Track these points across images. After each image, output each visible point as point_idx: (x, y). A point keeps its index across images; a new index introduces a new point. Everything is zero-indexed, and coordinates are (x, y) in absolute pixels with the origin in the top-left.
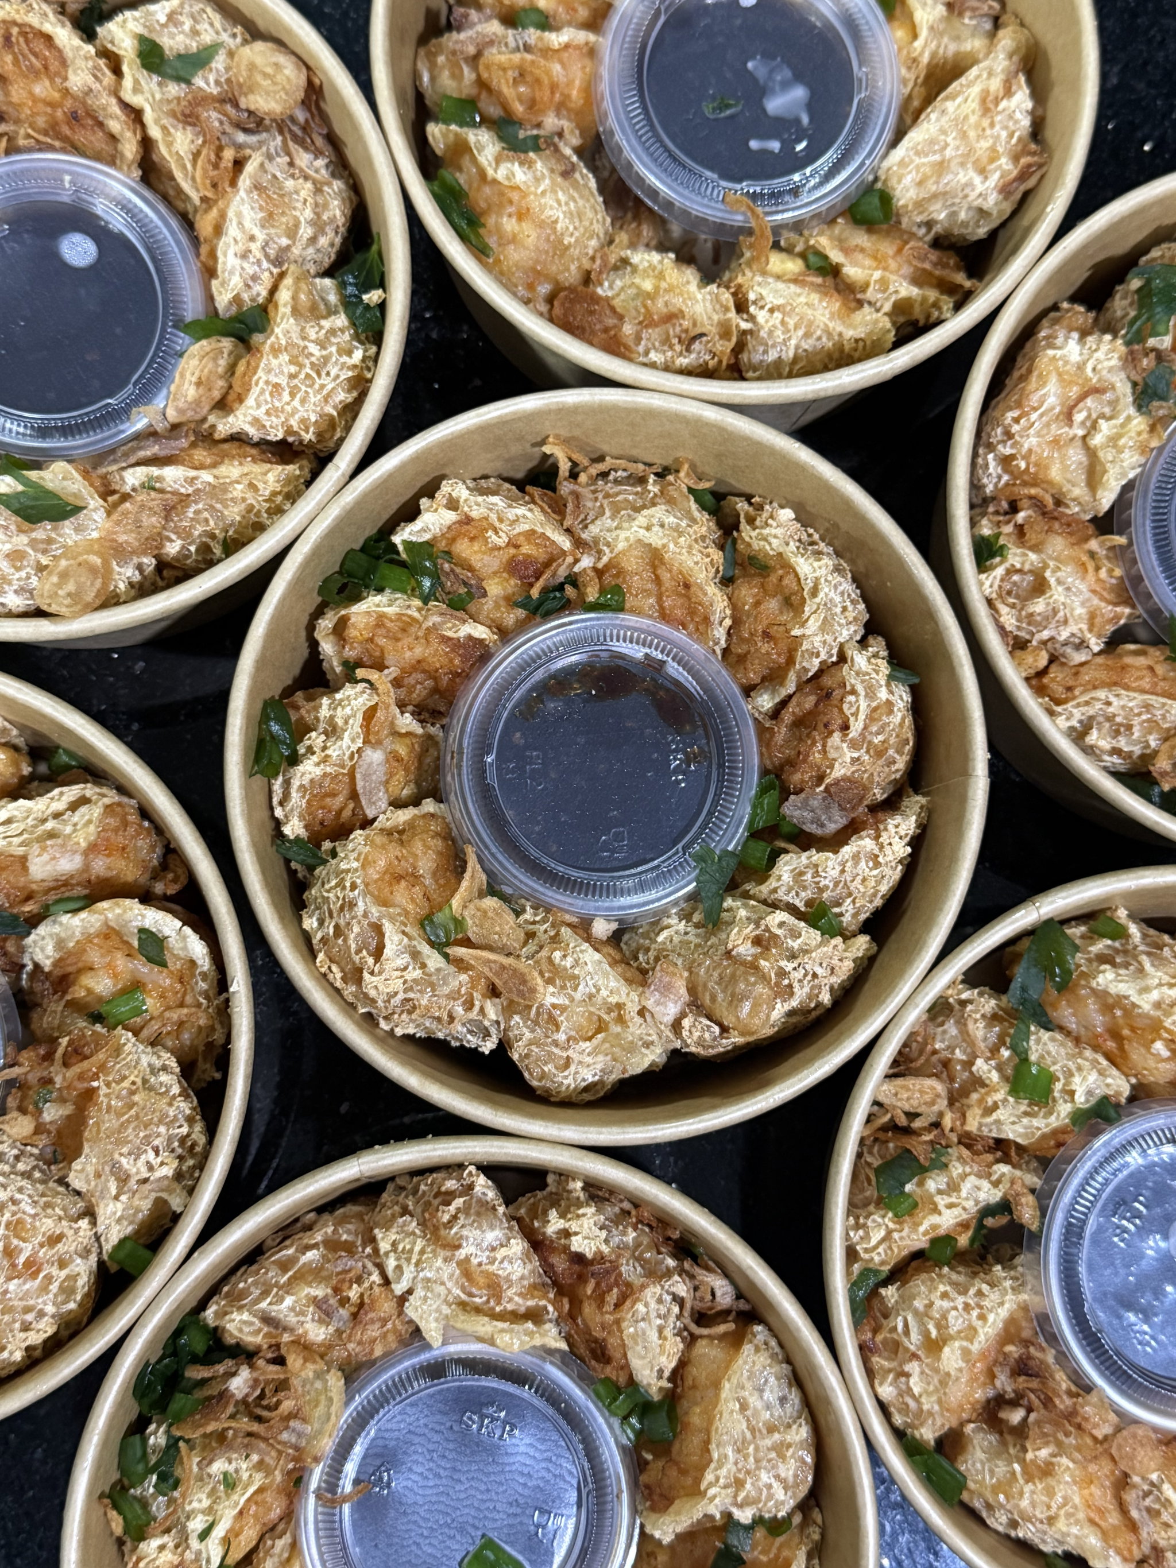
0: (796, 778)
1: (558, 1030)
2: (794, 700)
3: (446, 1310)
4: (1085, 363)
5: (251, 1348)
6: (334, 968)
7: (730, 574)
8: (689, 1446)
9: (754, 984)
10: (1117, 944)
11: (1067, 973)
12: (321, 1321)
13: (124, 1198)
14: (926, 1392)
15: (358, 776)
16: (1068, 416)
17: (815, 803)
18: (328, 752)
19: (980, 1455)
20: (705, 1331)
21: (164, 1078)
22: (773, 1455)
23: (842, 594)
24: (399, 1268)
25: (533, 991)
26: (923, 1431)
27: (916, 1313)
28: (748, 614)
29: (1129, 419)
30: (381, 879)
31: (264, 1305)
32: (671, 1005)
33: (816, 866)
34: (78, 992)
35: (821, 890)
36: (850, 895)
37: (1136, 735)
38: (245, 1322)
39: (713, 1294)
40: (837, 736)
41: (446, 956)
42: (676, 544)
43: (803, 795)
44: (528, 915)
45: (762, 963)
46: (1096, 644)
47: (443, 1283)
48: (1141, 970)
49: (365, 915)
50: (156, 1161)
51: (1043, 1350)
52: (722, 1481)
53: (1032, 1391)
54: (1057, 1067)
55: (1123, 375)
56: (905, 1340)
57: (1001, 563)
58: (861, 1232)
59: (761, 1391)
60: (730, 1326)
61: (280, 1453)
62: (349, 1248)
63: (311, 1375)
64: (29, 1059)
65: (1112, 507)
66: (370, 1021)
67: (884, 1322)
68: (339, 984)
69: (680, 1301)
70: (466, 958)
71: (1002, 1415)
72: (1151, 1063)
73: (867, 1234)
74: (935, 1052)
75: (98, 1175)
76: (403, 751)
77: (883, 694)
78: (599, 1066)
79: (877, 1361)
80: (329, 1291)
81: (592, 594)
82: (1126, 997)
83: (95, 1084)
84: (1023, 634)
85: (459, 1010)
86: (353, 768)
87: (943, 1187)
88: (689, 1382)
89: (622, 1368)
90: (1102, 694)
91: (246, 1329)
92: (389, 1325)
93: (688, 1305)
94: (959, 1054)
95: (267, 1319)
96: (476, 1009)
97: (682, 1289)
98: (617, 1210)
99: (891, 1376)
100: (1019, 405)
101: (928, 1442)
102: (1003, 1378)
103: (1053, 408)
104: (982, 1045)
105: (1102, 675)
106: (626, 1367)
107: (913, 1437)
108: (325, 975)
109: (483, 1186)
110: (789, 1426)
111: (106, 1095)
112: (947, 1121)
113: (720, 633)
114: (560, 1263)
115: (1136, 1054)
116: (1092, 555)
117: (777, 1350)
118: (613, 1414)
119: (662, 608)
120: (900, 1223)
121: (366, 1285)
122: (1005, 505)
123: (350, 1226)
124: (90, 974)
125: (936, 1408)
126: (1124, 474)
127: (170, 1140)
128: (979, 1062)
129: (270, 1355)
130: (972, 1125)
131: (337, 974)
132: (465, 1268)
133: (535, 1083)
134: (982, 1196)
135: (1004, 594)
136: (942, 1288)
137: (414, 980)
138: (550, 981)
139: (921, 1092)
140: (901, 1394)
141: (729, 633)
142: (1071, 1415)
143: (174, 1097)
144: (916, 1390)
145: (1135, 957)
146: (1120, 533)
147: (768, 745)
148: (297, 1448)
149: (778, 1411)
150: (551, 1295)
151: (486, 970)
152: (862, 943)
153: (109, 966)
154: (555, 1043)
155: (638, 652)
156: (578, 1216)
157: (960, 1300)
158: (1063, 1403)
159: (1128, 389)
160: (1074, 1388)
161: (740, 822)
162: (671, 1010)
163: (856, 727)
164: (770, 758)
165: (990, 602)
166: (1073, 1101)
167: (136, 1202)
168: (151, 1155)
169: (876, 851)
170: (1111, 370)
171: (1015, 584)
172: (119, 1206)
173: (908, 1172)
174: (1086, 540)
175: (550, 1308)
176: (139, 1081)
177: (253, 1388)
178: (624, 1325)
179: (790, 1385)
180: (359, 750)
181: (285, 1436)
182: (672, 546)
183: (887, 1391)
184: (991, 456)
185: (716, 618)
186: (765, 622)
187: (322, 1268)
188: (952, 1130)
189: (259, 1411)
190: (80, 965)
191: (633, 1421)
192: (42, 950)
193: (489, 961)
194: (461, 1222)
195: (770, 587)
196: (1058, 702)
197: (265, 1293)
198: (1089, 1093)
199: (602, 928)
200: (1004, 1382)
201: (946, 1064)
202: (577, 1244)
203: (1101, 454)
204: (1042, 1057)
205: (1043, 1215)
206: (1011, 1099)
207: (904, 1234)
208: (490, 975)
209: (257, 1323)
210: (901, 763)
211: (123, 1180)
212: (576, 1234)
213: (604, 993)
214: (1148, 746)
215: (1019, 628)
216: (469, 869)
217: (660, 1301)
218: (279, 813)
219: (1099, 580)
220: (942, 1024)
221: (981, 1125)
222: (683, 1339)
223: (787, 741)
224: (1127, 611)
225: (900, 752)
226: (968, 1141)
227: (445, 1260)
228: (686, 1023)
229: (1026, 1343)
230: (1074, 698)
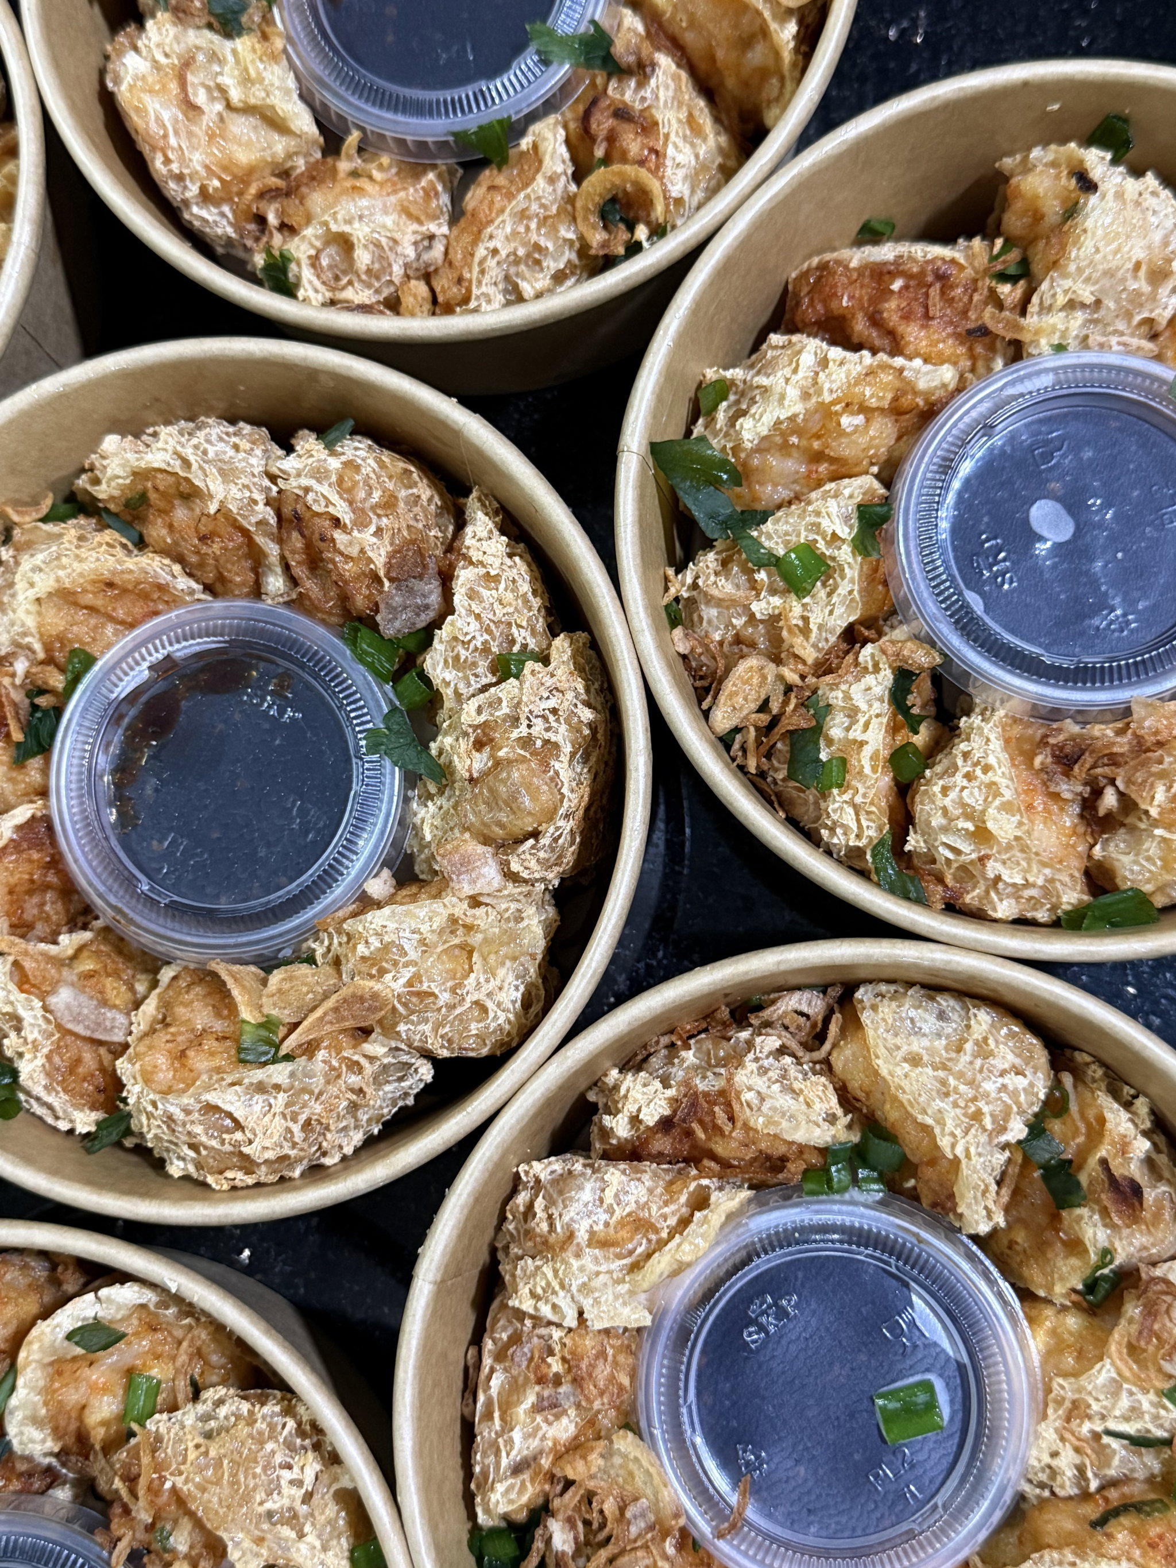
0: (360, 602)
1: (436, 997)
2: (287, 554)
3: (623, 1288)
4: (155, 61)
5: (540, 1501)
6: (229, 1174)
7: (136, 535)
8: (911, 1138)
9: (509, 777)
10: (732, 398)
11: (723, 465)
12: (557, 1417)
13: (307, 1528)
14: (1027, 871)
15: (70, 1026)
16: (191, 108)
17: (398, 600)
18: (30, 1039)
19: (1126, 859)
20: (827, 1046)
21: (223, 1411)
22: (978, 1062)
23: (221, 439)
24: (555, 1307)
25: (375, 996)
26: (1065, 899)
27: (945, 829)
28: (176, 543)
29: (234, 52)
30: (176, 1071)
31: (504, 1462)
32: (485, 870)
33: (455, 639)
34: (98, 1435)
35: (486, 650)
36: (509, 624)
37: (550, 246)
38: (507, 1491)
39: (802, 1014)
40: (338, 535)
41: (289, 1058)
42: (64, 568)
43: (382, 606)
44: (320, 951)
45: (501, 754)
46: (440, 228)
47: (598, 1274)
48: (765, 390)
49: (188, 1112)
50: (295, 1474)
51: (1060, 730)
52: (958, 1132)
53: (1093, 767)
54: (803, 534)
55: (191, 33)
56: (963, 858)
57: (299, 265)
58: (839, 831)
59: (918, 1033)
60: (837, 1018)
61: (646, 1547)
62: (516, 1339)
63: (601, 1462)
64: (120, 1526)
65: (319, 123)
66: (316, 1172)
67: (938, 866)
68: (250, 1180)
69: (782, 1051)
70: (305, 1039)
71: (1102, 812)
72: (863, 441)
73: (843, 826)
74: (721, 643)
75: (260, 1541)
76: (88, 965)
77: (334, 464)
78: (511, 978)
79: (971, 898)
80: (537, 1388)
81: (57, 681)
82: (778, 422)
83: (168, 1485)
84: (386, 292)
85: (354, 1080)
86: (59, 1027)
87: (847, 722)
88: (861, 1095)
89: (801, 1152)
90: (481, 252)
91: (513, 1496)
92: (610, 1352)
93: (793, 1045)
94: (738, 622)
95: (517, 1469)
96: (364, 1062)
97: (771, 1042)
98: (664, 1052)
99: (993, 894)
100: (154, 149)
101: (1080, 901)
102: (1065, 787)
103: (176, 121)
104: (741, 593)
105: (467, 238)
106: (802, 1149)
107: (1067, 913)
108: (234, 1188)
109: (545, 1169)
110: (968, 1027)
111: (186, 1482)
112: (792, 677)
113: (183, 583)
114: (662, 1144)
115: (843, 449)
116: (355, 174)
117: (892, 988)
118: (842, 1190)
119: (122, 623)
120: (848, 787)
121: (557, 1348)
122: (252, 227)
123: (501, 1323)
124: (87, 1411)
125: (1047, 871)
126: (287, 92)
127: (289, 1446)
128: (755, 607)
129: (559, 1488)
130: (810, 655)
131: (241, 1178)
132: (600, 1242)
133: (485, 1051)
134: (878, 690)
135: (334, 282)
136: (937, 789)
137: (287, 1105)
138: (382, 972)
139: (746, 682)
140: (1018, 898)
141: (190, 575)
142: (1141, 748)
143: (251, 1413)
144: (1019, 880)
145: (752, 388)
146: (348, 132)
147: (318, 609)
148: (651, 1528)
149: (949, 1029)
150: (694, 1172)
151: (328, 1028)
152: (562, 647)
153: (94, 1388)
154: (451, 1007)
155: (141, 674)
156: (626, 1097)
157: (959, 779)
158: (1122, 745)
159: (208, 34)
160: (1119, 725)
161: (369, 684)
162: (489, 875)
163: (341, 510)
164: (330, 614)
165: (332, 303)
166: (844, 541)
167: (321, 1519)
168: (286, 1475)
169: (482, 571)
170: (176, 38)
171: (330, 267)
172: (311, 1538)
173: (811, 746)
174: (334, 171)
175: (705, 1182)
176: (199, 1440)
177: (573, 1526)
178: (752, 1124)
179: (932, 999)
180: (45, 1008)
181: (634, 1530)
182: (61, 573)
183: (1004, 909)
184: (195, 209)
185: (165, 578)
186: (192, 532)
187: (515, 1379)
188: (803, 677)
189: (602, 1536)
190: (74, 1415)
191: (862, 1173)
192: (32, 1441)
193: (321, 1019)
194: (556, 1215)
195: (162, 504)
196: (466, 300)
197: (497, 1453)
198: (847, 519)
199: (379, 886)
200: (1069, 789)
201: (738, 640)
202: (650, 1117)
203: (252, 101)
204: (786, 543)
205: (933, 644)
206: (807, 600)
207: (861, 791)
208: (336, 1027)
209: (517, 1481)
210: (424, 491)
211: (292, 1519)
212: (639, 1110)
213: (425, 928)
214: (571, 242)
215: (377, 291)
216: (225, 977)
217: (763, 1071)
218: (63, 1126)
219: (382, 184)
220: (701, 618)
221: (815, 646)
222: (820, 1073)
223: (323, 588)
224: (431, 176)
225: (413, 485)
226: (824, 668)
227: (578, 1255)
228: (515, 867)
229: (1043, 742)
230: (470, 281)
